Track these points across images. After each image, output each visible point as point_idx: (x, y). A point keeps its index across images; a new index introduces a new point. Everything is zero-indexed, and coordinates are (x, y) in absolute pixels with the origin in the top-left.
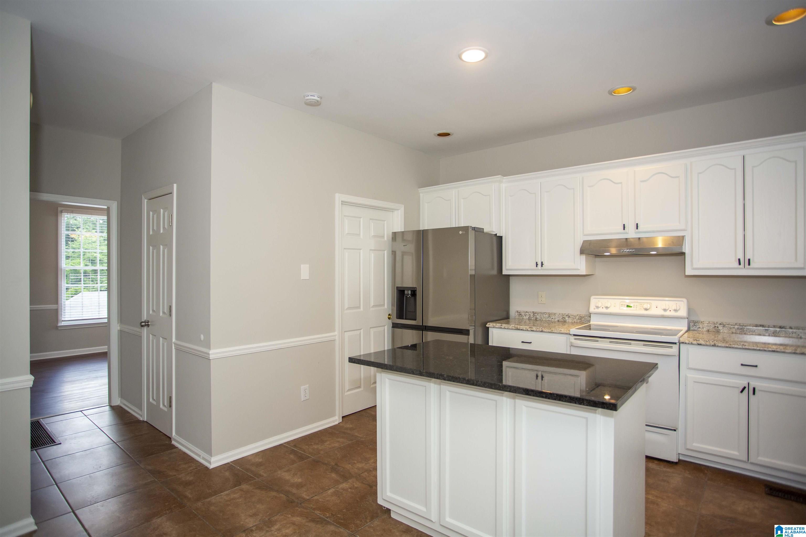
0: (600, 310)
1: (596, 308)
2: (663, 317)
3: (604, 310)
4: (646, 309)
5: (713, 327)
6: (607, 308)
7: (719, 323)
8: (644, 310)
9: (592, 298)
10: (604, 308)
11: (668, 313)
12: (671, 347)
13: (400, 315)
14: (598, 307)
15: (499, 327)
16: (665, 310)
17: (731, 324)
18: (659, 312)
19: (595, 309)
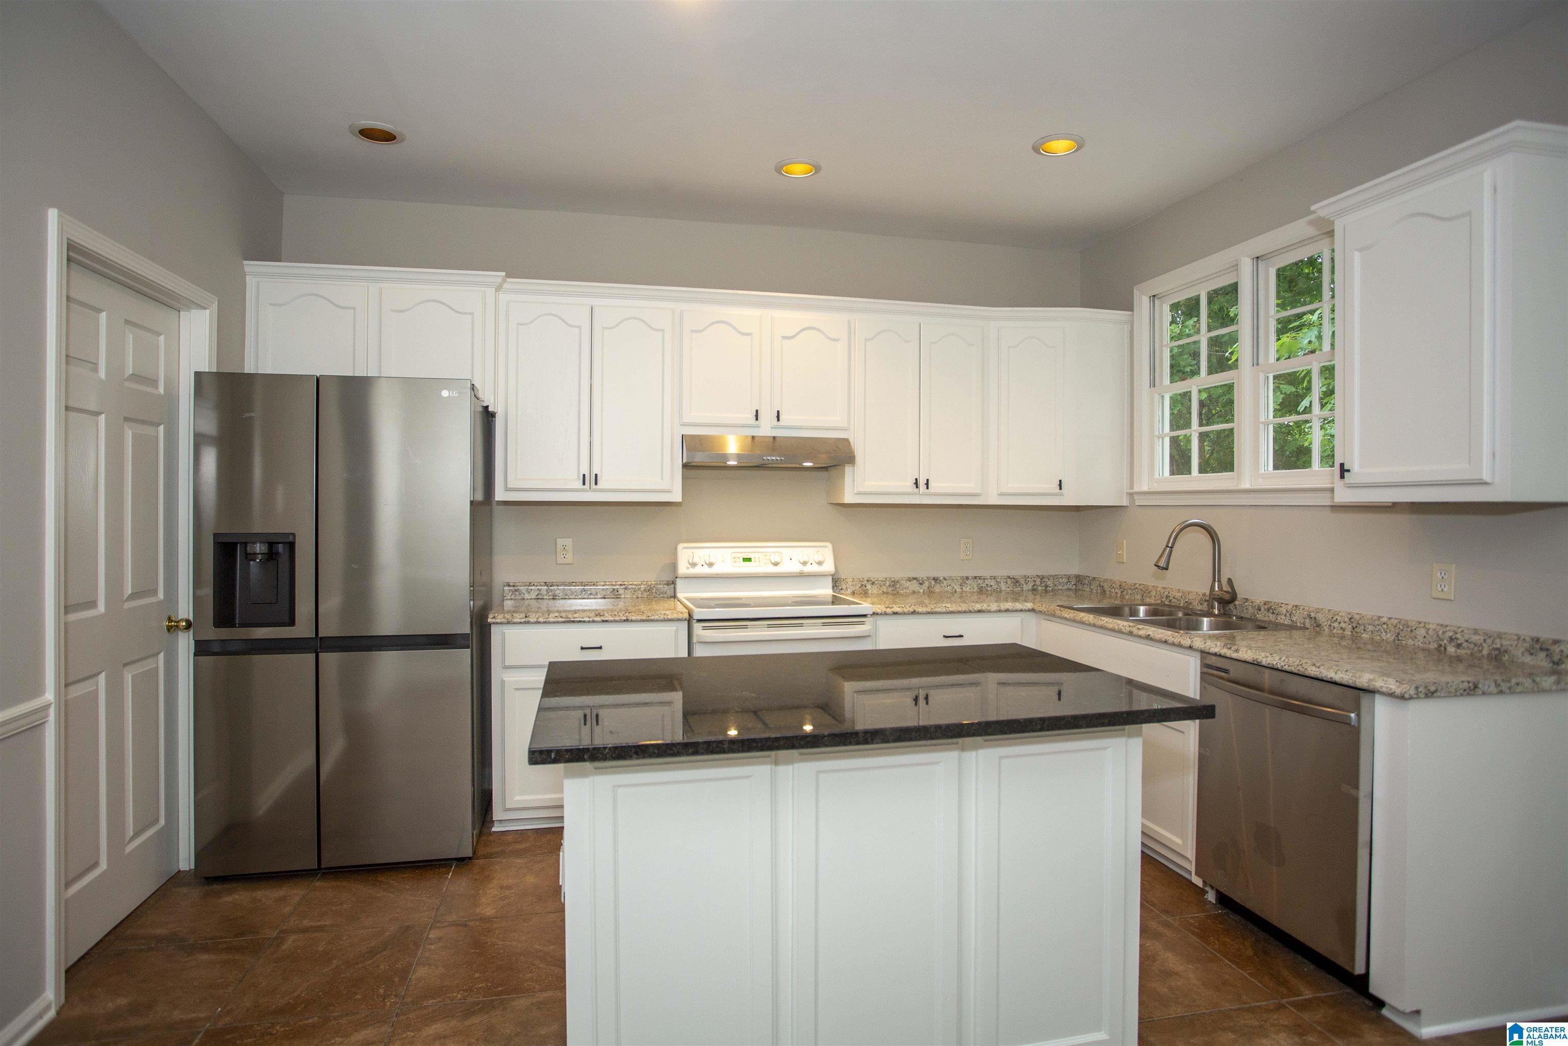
0: (698, 570)
1: (690, 566)
2: (801, 575)
3: (706, 570)
4: (776, 564)
5: (860, 585)
6: (711, 565)
7: (865, 579)
8: (772, 565)
9: (680, 546)
10: (705, 565)
11: (808, 569)
12: (862, 623)
13: (224, 617)
14: (694, 565)
15: (523, 620)
16: (804, 563)
17: (880, 579)
18: (796, 568)
19: (688, 568)
